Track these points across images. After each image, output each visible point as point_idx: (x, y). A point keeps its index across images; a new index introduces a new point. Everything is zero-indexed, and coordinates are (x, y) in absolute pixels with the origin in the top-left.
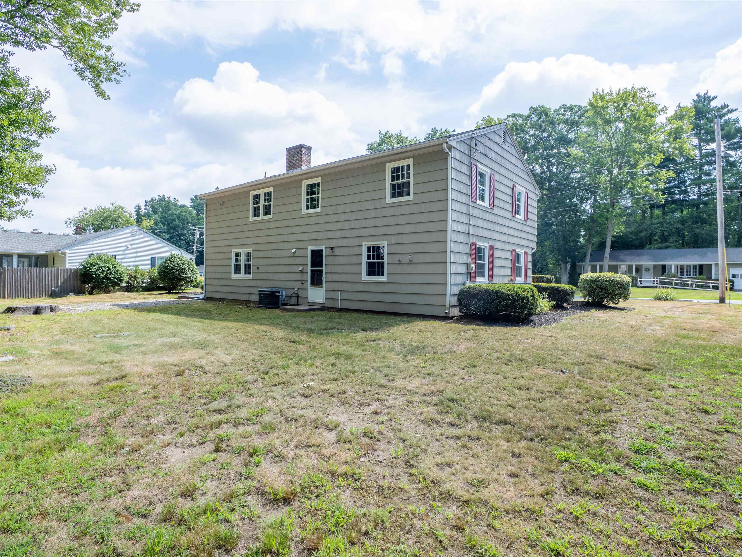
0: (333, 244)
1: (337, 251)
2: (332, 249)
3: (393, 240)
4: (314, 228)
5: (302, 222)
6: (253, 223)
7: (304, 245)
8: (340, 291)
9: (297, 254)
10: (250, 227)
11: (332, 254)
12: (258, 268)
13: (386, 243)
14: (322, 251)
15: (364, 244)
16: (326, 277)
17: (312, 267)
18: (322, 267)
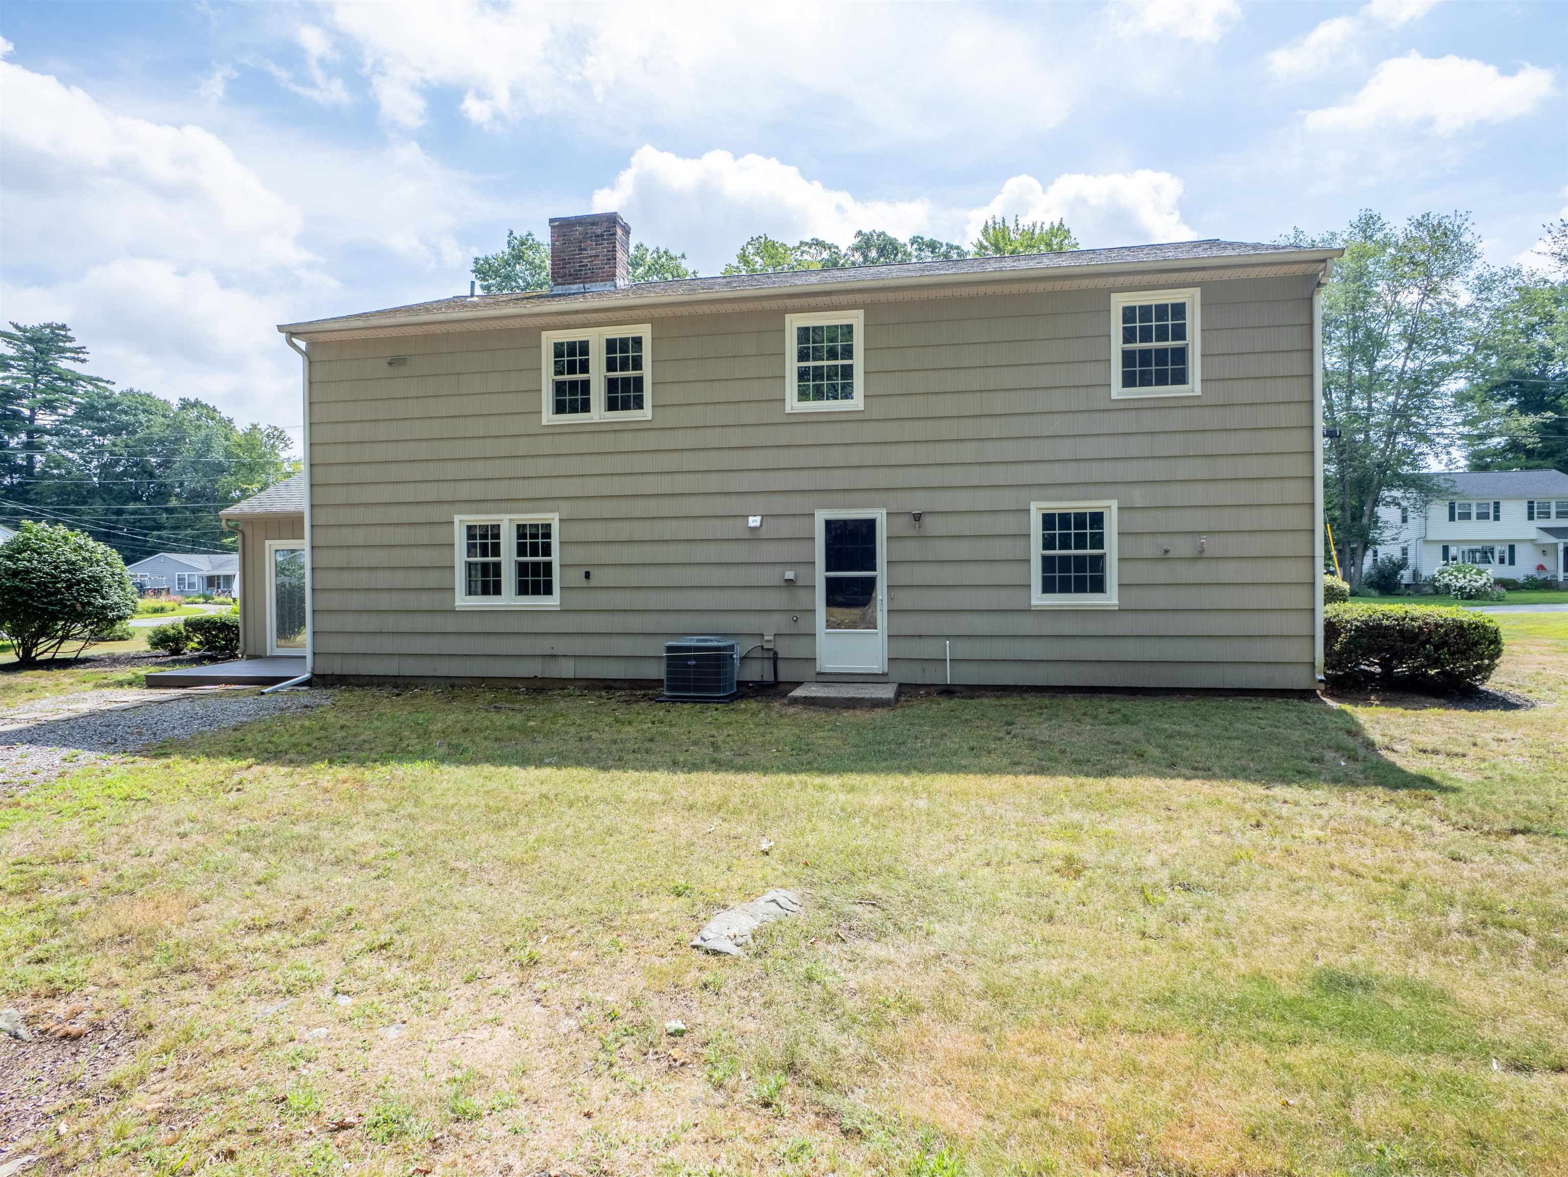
0: (918, 503)
1: (932, 525)
2: (917, 517)
3: (1138, 497)
4: (836, 456)
5: (784, 436)
6: (554, 432)
7: (798, 504)
8: (948, 637)
9: (763, 534)
10: (546, 445)
11: (912, 533)
12: (587, 575)
13: (1114, 504)
14: (871, 524)
15: (1034, 506)
16: (890, 599)
17: (828, 569)
18: (875, 570)
